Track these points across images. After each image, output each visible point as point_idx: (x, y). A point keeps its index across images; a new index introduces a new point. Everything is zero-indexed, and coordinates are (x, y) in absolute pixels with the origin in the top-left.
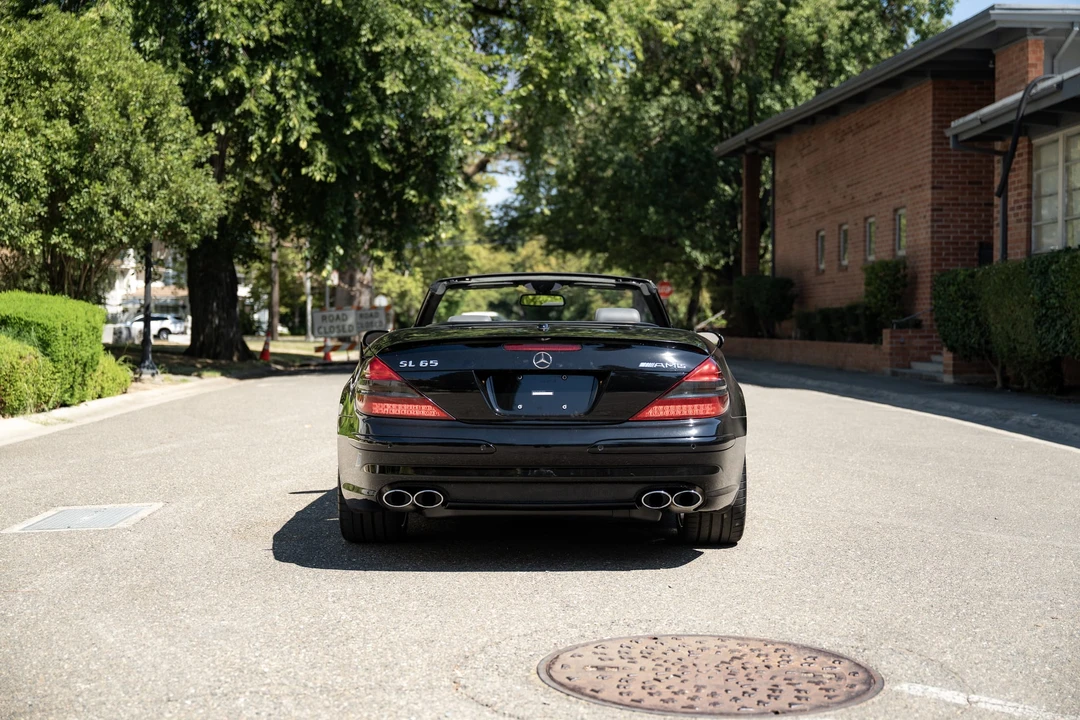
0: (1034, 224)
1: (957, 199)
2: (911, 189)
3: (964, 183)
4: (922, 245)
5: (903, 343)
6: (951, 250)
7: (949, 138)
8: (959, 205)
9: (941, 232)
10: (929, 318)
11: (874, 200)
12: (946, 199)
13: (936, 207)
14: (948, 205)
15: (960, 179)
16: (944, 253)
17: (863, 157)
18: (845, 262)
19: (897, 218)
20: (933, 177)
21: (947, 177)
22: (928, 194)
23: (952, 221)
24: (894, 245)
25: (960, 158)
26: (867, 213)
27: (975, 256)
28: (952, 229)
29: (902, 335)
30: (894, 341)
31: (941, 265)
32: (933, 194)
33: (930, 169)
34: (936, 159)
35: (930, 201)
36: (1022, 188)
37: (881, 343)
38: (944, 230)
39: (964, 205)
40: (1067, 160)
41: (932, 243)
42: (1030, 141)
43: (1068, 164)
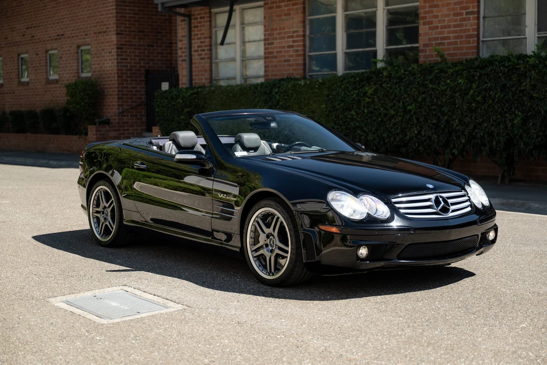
0: (213, 61)
1: (131, 42)
2: (95, 33)
3: (135, 31)
4: (108, 71)
5: (103, 135)
6: (129, 75)
7: (157, 4)
8: (132, 45)
9: (122, 63)
10: (117, 118)
11: (56, 39)
12: (125, 41)
13: (119, 46)
14: (126, 45)
15: (132, 29)
16: (125, 76)
17: (44, 10)
18: (25, 79)
19: (80, 52)
20: (117, 27)
21: (125, 27)
22: (114, 38)
23: (129, 56)
24: (78, 69)
25: (132, 15)
26: (49, 47)
27: (143, 78)
28: (129, 61)
29: (103, 129)
30: (98, 133)
31: (123, 84)
32: (117, 38)
33: (115, 22)
34: (119, 15)
35: (115, 43)
36: (205, 38)
37: (86, 134)
38: (124, 61)
39: (135, 45)
40: (242, 23)
41: (118, 70)
42: (210, 9)
43: (244, 26)
